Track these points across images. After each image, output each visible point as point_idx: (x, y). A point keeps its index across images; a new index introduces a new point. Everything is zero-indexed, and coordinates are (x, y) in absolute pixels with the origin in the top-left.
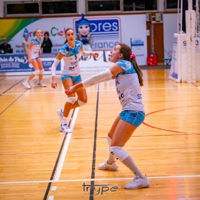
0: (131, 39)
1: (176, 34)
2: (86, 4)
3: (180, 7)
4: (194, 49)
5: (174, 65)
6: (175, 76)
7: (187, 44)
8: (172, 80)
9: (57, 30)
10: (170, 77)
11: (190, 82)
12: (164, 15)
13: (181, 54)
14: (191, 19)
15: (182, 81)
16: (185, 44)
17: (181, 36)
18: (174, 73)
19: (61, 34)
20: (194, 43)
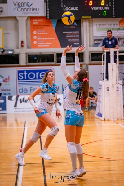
0: (63, 85)
1: (101, 82)
2: (26, 57)
3: (104, 60)
4: (116, 93)
5: (99, 106)
6: (100, 115)
7: (110, 90)
8: (97, 118)
9: (3, 77)
10: (96, 116)
11: (112, 120)
12: (90, 67)
13: (105, 98)
14: (113, 70)
15: (106, 119)
16: (108, 89)
17: (104, 83)
18: (99, 113)
19: (6, 81)
20: (115, 89)
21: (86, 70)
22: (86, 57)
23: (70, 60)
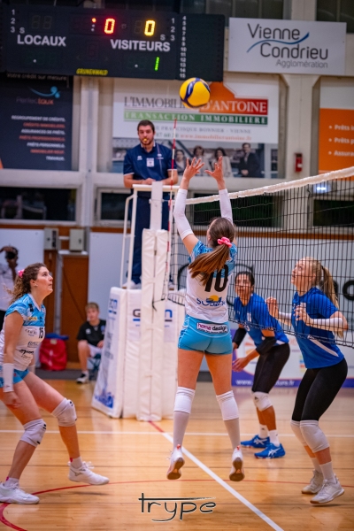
1: (114, 290)
3: (130, 218)
4: (161, 331)
5: (106, 371)
6: (108, 400)
7: (142, 318)
8: (98, 410)
10: (96, 403)
11: (146, 418)
12: (93, 237)
13: (125, 343)
14: (155, 252)
15: (125, 416)
16: (137, 316)
17: (127, 294)
18: (104, 392)
20: (161, 315)
21: (80, 247)
22: (83, 203)
23: (40, 211)
